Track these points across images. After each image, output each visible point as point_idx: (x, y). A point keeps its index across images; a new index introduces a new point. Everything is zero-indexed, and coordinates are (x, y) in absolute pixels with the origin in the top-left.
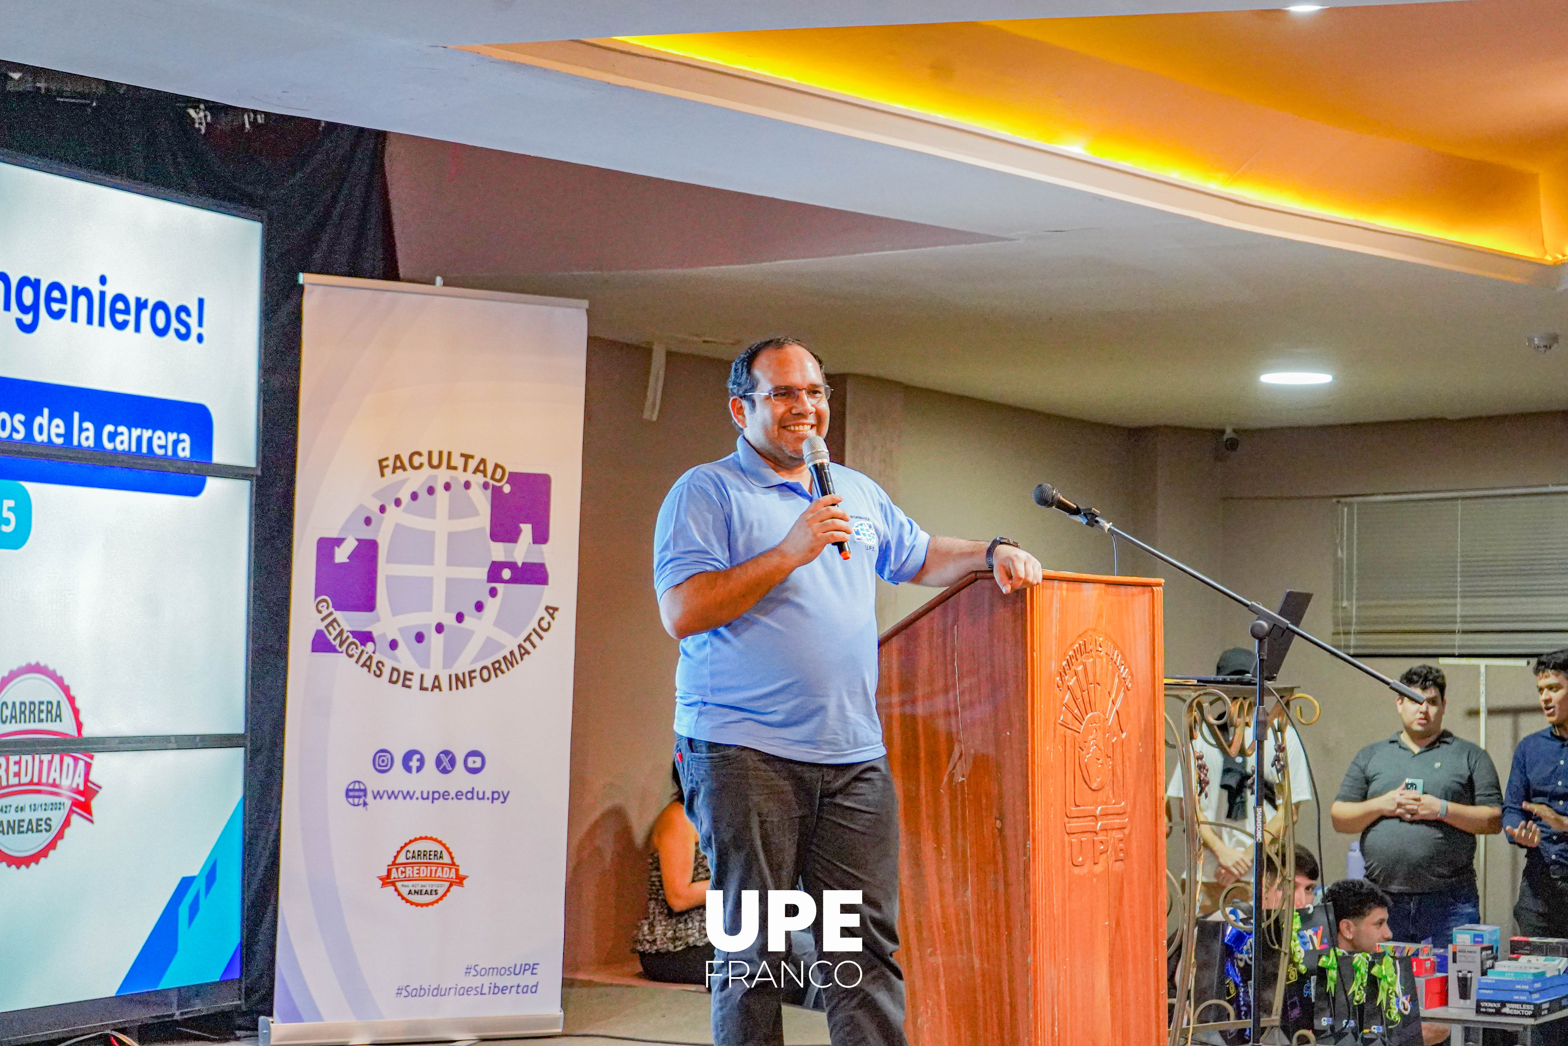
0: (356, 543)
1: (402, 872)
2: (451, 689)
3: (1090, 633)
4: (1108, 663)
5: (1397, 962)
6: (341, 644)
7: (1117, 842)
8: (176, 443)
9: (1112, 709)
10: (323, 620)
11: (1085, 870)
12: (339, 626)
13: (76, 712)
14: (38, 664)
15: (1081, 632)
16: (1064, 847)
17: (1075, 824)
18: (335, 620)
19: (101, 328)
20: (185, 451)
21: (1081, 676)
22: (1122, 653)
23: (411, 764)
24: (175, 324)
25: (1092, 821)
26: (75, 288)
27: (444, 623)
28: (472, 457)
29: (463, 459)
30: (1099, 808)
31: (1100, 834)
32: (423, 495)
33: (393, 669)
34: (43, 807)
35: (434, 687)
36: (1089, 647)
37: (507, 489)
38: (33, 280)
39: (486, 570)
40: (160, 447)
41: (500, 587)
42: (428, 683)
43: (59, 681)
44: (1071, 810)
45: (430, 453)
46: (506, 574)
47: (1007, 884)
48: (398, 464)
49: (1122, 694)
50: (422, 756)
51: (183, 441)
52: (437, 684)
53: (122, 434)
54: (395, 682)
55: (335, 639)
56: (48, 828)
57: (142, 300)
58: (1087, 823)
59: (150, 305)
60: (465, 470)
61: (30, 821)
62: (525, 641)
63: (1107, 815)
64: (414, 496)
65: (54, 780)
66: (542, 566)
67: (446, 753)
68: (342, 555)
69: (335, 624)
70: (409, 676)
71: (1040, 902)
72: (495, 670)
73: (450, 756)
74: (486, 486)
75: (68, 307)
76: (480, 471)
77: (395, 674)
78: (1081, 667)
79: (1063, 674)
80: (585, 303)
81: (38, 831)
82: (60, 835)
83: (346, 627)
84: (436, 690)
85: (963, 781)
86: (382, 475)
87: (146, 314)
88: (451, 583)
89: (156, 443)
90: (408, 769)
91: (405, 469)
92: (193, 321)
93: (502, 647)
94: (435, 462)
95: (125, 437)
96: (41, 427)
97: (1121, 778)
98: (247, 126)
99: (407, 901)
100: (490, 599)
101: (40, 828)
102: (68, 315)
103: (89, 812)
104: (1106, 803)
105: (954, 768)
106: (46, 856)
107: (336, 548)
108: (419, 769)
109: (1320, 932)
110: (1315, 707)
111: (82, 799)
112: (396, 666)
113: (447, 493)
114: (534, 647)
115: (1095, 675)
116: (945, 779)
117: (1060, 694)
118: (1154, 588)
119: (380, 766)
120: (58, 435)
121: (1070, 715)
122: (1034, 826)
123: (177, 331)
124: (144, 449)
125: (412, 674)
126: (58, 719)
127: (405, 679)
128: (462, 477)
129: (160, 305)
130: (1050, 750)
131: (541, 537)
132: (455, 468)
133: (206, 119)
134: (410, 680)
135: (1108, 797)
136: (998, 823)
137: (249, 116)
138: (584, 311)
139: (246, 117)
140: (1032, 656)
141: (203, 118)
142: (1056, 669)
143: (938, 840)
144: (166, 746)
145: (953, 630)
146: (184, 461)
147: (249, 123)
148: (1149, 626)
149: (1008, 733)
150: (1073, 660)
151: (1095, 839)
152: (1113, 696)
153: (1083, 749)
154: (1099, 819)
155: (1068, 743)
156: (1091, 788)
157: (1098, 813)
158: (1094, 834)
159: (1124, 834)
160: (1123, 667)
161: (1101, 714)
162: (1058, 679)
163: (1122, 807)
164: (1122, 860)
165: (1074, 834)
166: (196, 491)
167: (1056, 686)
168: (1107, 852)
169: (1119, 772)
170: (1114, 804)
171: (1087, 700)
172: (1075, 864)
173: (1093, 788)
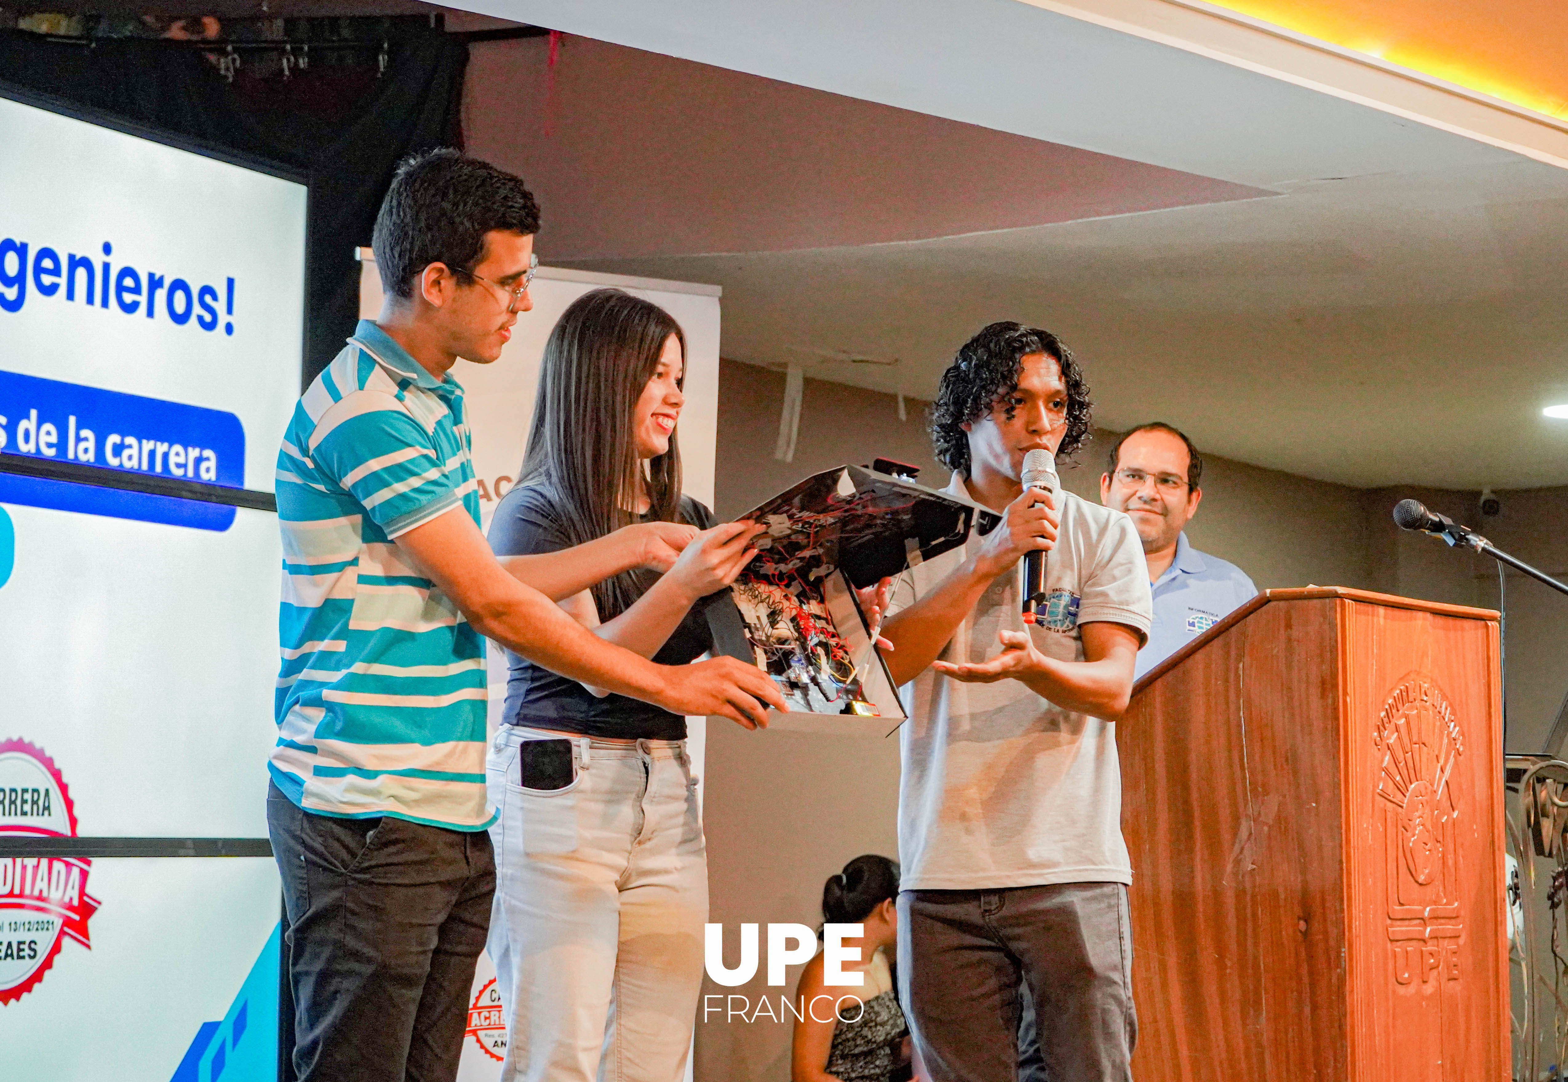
1: (486, 1018)
3: (1413, 676)
4: (1434, 717)
7: (1449, 954)
8: (199, 461)
9: (1440, 779)
11: (1411, 989)
13: (69, 804)
14: (21, 740)
15: (1402, 674)
16: (1385, 959)
17: (1400, 929)
19: (104, 310)
20: (209, 472)
21: (1403, 731)
22: (1451, 705)
24: (197, 309)
25: (1419, 924)
26: (71, 257)
30: (1428, 909)
31: (1430, 943)
34: (27, 926)
36: (1412, 695)
38: (18, 244)
40: (178, 466)
43: (48, 763)
44: (1394, 910)
47: (1315, 1008)
49: (1452, 760)
51: (207, 459)
53: (130, 446)
56: (32, 954)
57: (157, 277)
58: (1413, 928)
59: (167, 283)
61: (10, 945)
63: (1436, 918)
65: (41, 891)
71: (1360, 1031)
75: (63, 281)
78: (1403, 720)
79: (1381, 728)
80: (718, 290)
81: (19, 957)
82: (48, 964)
85: (1254, 870)
87: (161, 295)
89: (173, 460)
91: (489, 499)
92: (220, 306)
95: (134, 452)
96: (27, 434)
97: (1453, 870)
98: (287, 72)
99: (493, 1055)
101: (21, 954)
102: (63, 290)
103: (85, 934)
104: (1435, 903)
105: (1241, 852)
106: (29, 990)
111: (77, 917)
115: (1419, 733)
116: (1229, 868)
117: (1378, 755)
118: (1489, 623)
120: (49, 445)
121: (1391, 783)
122: (1350, 927)
123: (200, 319)
124: (158, 468)
126: (46, 813)
129: (179, 285)
130: (1368, 826)
133: (234, 64)
135: (1438, 895)
136: (1302, 925)
137: (288, 60)
138: (716, 300)
139: (285, 61)
140: (1345, 702)
141: (230, 63)
142: (1374, 721)
143: (1221, 949)
144: (182, 851)
145: (1237, 669)
146: (208, 485)
147: (289, 69)
148: (1483, 673)
149: (1314, 805)
150: (1394, 711)
151: (1424, 949)
152: (1442, 761)
153: (1408, 827)
154: (1428, 922)
155: (1389, 820)
156: (1417, 882)
157: (1426, 914)
158: (1422, 943)
159: (1458, 945)
160: (1453, 724)
161: (1428, 784)
162: (1376, 734)
163: (1454, 909)
164: (1456, 979)
165: (1397, 941)
166: (222, 524)
167: (1373, 743)
168: (1438, 967)
169: (1450, 862)
170: (1445, 904)
171: (1410, 764)
172: (1400, 980)
173: (1420, 881)
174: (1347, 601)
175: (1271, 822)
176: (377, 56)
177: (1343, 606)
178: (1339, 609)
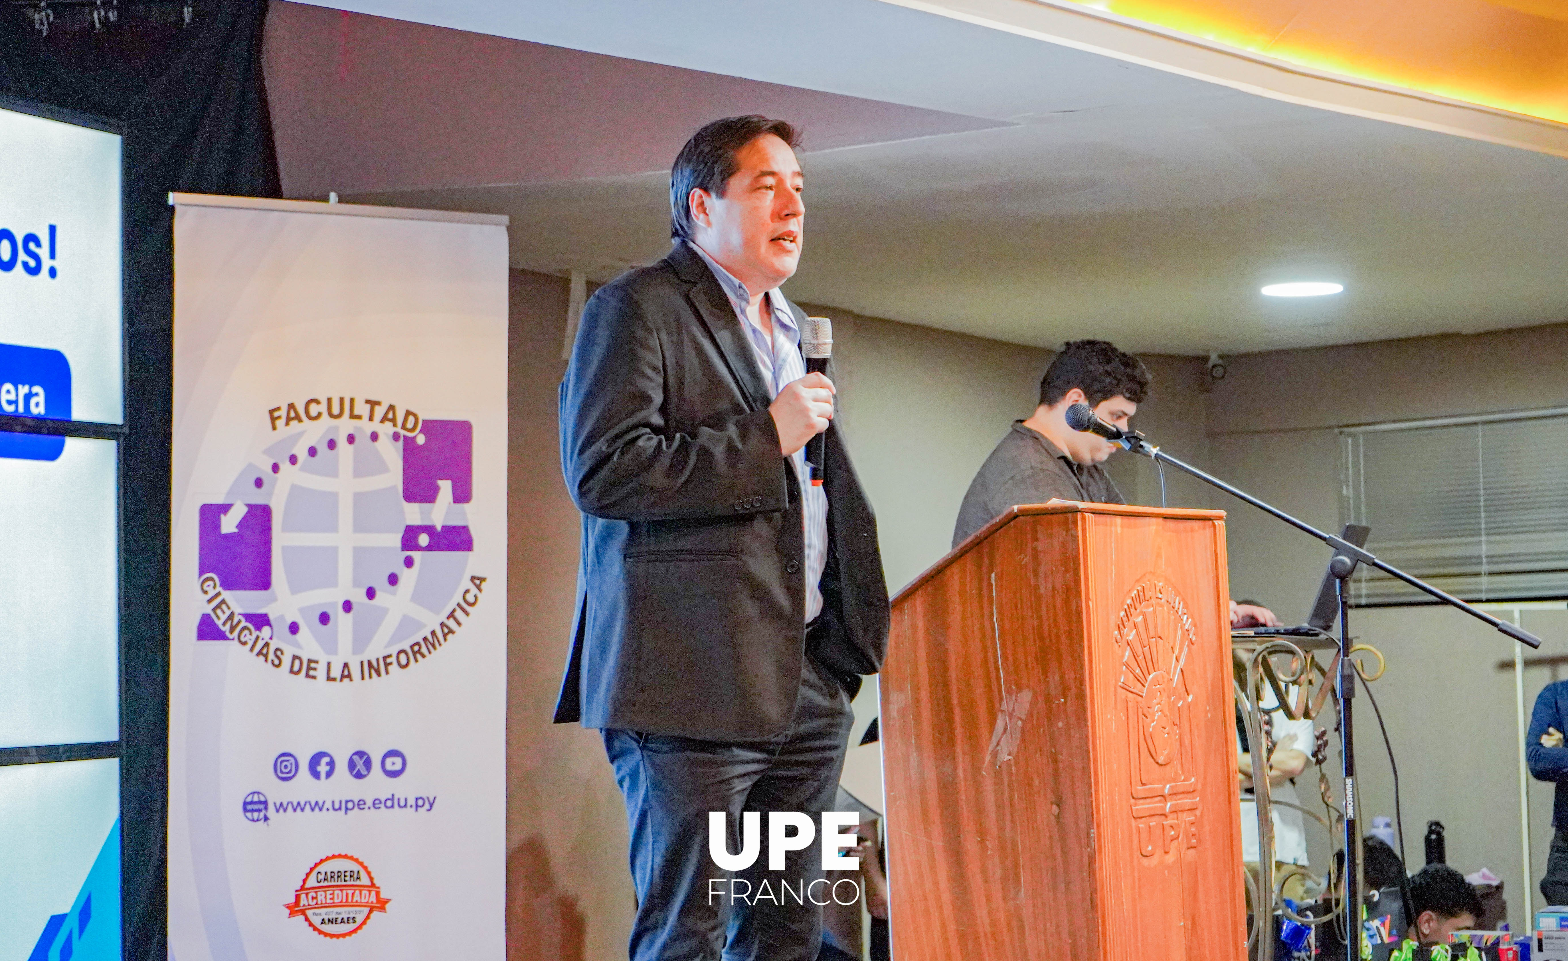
0: (246, 509)
2: (363, 678)
3: (1147, 575)
4: (1169, 613)
5: (1483, 953)
6: (232, 630)
7: (1188, 825)
9: (1176, 668)
10: (210, 601)
11: (1154, 861)
12: (229, 608)
15: (1138, 578)
16: (1131, 836)
17: (1143, 807)
18: (223, 602)
21: (1141, 628)
22: (1183, 600)
23: (319, 769)
24: (22, 256)
25: (1160, 802)
27: (352, 600)
28: (378, 403)
29: (368, 406)
30: (1168, 786)
31: (1170, 816)
32: (322, 449)
33: (295, 657)
35: (343, 677)
36: (1148, 594)
37: (421, 440)
39: (400, 536)
40: (10, 402)
41: (416, 555)
42: (336, 672)
44: (1137, 790)
45: (329, 400)
46: (424, 539)
48: (292, 414)
49: (1186, 649)
50: (331, 758)
52: (346, 673)
54: (298, 673)
55: (224, 624)
58: (1154, 805)
60: (371, 418)
62: (448, 618)
63: (1176, 794)
64: (312, 452)
66: (465, 529)
67: (361, 754)
68: (229, 524)
69: (224, 607)
70: (313, 665)
72: (414, 653)
73: (365, 757)
74: (396, 437)
76: (389, 420)
77: (297, 662)
78: (1140, 618)
79: (1121, 626)
80: (505, 219)
83: (238, 609)
84: (346, 680)
85: (1009, 760)
86: (274, 428)
88: (359, 553)
90: (316, 775)
91: (300, 420)
92: (43, 252)
93: (420, 626)
94: (336, 410)
97: (1189, 749)
98: (98, 25)
100: (406, 569)
104: (1174, 780)
105: (998, 744)
107: (222, 516)
108: (329, 774)
109: (1388, 922)
110: (1379, 660)
112: (298, 653)
113: (351, 447)
114: (459, 624)
115: (1156, 628)
116: (988, 758)
117: (1119, 651)
118: (1216, 522)
119: (282, 772)
121: (1131, 676)
122: (1098, 810)
123: (25, 265)
125: (316, 662)
127: (309, 668)
128: (368, 427)
129: (4, 234)
130: (1111, 718)
131: (462, 495)
132: (359, 417)
133: (48, 18)
134: (315, 669)
135: (1176, 773)
136: (1055, 809)
137: (99, 14)
138: (504, 229)
139: (96, 15)
140: (1088, 606)
141: (45, 18)
142: (1113, 620)
143: (982, 832)
144: (25, 759)
145: (990, 578)
146: (38, 418)
147: (100, 21)
148: (1211, 567)
149: (1062, 700)
150: (1132, 610)
151: (1165, 823)
152: (1177, 651)
153: (1147, 715)
154: (1168, 799)
155: (1130, 709)
156: (1157, 763)
157: (1166, 791)
158: (1163, 817)
159: (1196, 816)
160: (1185, 617)
161: (1165, 674)
162: (1116, 632)
163: (1191, 784)
164: (1195, 847)
165: (1141, 818)
166: (53, 454)
167: (1114, 641)
168: (1178, 838)
169: (1187, 742)
170: (1184, 781)
171: (1148, 657)
172: (1144, 853)
173: (1160, 762)
174: (1086, 514)
175: (1024, 717)
176: (182, 8)
177: (1084, 518)
178: (1080, 523)
